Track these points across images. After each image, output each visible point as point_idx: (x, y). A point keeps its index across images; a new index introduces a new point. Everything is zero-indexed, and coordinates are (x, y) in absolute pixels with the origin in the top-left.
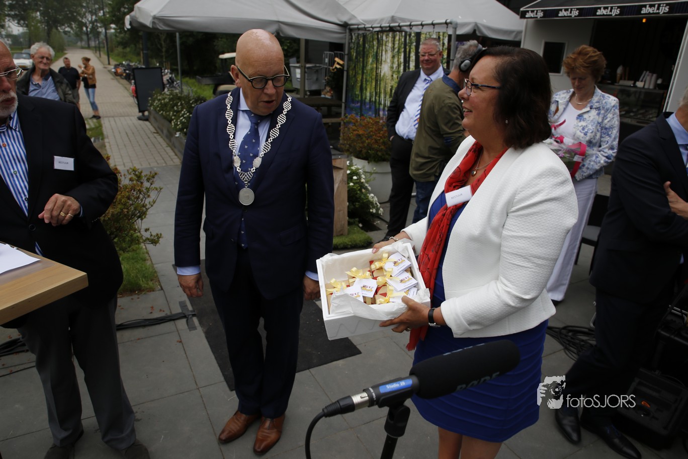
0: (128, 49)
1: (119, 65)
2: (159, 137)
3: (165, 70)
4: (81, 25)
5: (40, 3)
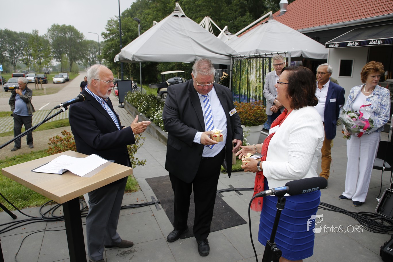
2: (130, 116)
4: (87, 59)
5: (67, 50)
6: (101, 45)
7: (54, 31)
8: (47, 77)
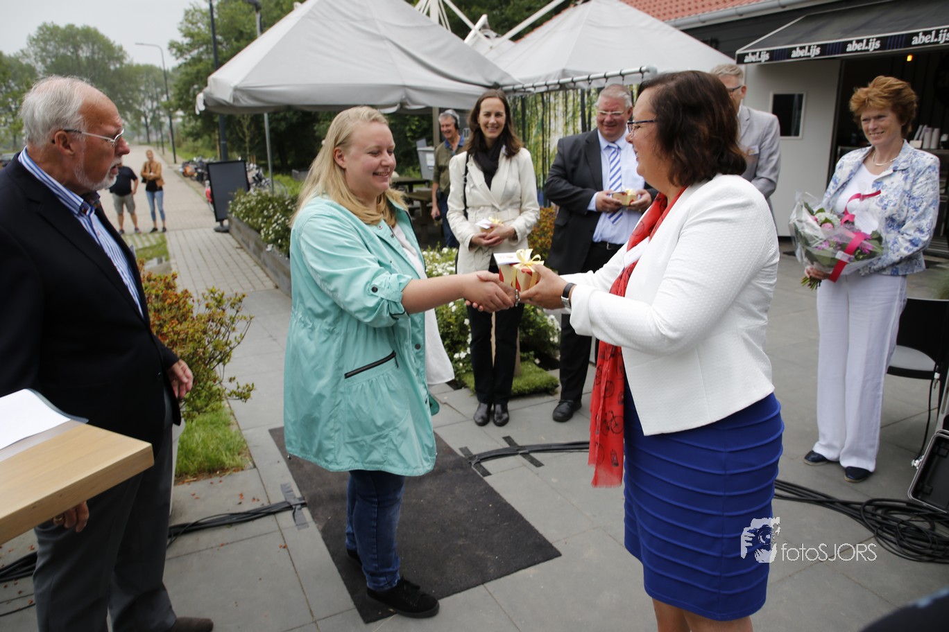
0: (200, 143)
1: (188, 163)
2: (244, 253)
3: (249, 165)
4: (138, 114)
6: (171, 76)
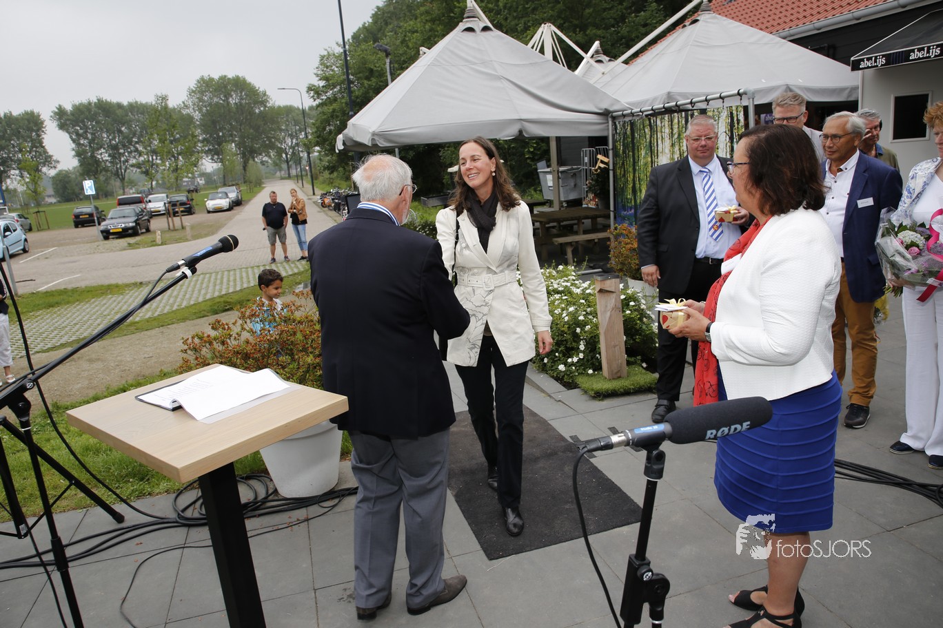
0: (335, 174)
1: (326, 194)
4: (280, 151)
5: (234, 133)
6: (309, 114)
7: (202, 93)
8: (192, 200)
